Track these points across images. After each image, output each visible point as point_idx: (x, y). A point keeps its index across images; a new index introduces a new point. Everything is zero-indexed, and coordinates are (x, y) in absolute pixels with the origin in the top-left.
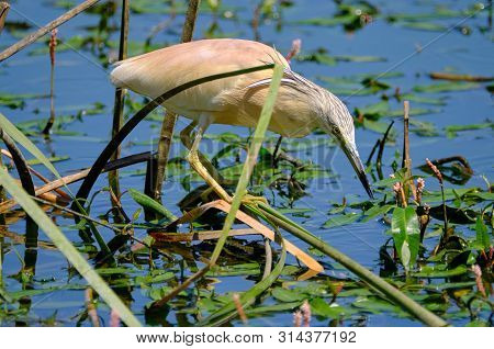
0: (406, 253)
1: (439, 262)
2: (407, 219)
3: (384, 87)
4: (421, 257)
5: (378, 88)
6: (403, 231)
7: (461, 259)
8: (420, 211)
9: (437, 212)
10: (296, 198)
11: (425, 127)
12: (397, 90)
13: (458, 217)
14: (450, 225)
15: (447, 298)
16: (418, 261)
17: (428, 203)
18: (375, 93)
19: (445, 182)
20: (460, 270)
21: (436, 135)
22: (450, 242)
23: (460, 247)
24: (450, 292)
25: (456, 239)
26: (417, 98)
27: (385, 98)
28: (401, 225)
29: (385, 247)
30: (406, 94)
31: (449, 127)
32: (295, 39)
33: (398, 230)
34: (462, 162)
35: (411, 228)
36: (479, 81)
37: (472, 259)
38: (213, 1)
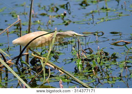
0: (80, 68)
1: (87, 70)
2: (79, 61)
4: (83, 69)
6: (79, 64)
7: (91, 69)
8: (82, 60)
9: (85, 60)
10: (57, 59)
13: (90, 60)
15: (88, 76)
17: (83, 58)
20: (90, 71)
22: (88, 65)
23: (90, 66)
24: (89, 75)
25: (90, 65)
32: (55, 28)
34: (90, 49)
35: (80, 63)
36: (92, 33)
37: (93, 68)
38: (39, 22)
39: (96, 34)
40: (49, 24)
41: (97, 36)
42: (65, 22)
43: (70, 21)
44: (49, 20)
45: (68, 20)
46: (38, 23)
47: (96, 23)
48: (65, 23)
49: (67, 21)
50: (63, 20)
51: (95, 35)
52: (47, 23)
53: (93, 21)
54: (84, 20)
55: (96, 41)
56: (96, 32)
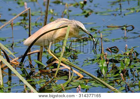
0: (104, 71)
1: (112, 73)
2: (104, 63)
3: (96, 30)
5: (94, 31)
6: (103, 66)
7: (117, 72)
8: (107, 61)
9: (111, 61)
11: (106, 39)
12: (99, 31)
13: (117, 62)
14: (114, 64)
15: (114, 82)
16: (107, 73)
17: (108, 58)
18: (93, 32)
19: (112, 53)
20: (117, 75)
21: (109, 41)
22: (114, 68)
23: (117, 69)
25: (116, 67)
26: (104, 32)
27: (96, 33)
28: (102, 64)
29: (98, 70)
30: (101, 32)
31: (113, 39)
33: (101, 66)
34: (116, 48)
35: (105, 65)
36: (119, 27)
37: (120, 72)
38: (52, 11)
39: (125, 28)
40: (65, 14)
41: (126, 31)
42: (85, 12)
43: (92, 11)
44: (65, 9)
45: (89, 9)
46: (51, 13)
47: (125, 15)
48: (86, 14)
49: (87, 12)
50: (83, 10)
51: (123, 29)
52: (63, 13)
53: (121, 12)
54: (110, 10)
55: (125, 37)
56: (124, 26)
